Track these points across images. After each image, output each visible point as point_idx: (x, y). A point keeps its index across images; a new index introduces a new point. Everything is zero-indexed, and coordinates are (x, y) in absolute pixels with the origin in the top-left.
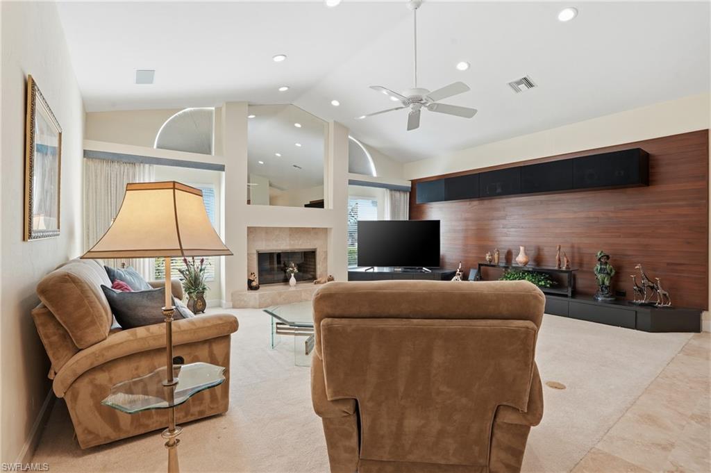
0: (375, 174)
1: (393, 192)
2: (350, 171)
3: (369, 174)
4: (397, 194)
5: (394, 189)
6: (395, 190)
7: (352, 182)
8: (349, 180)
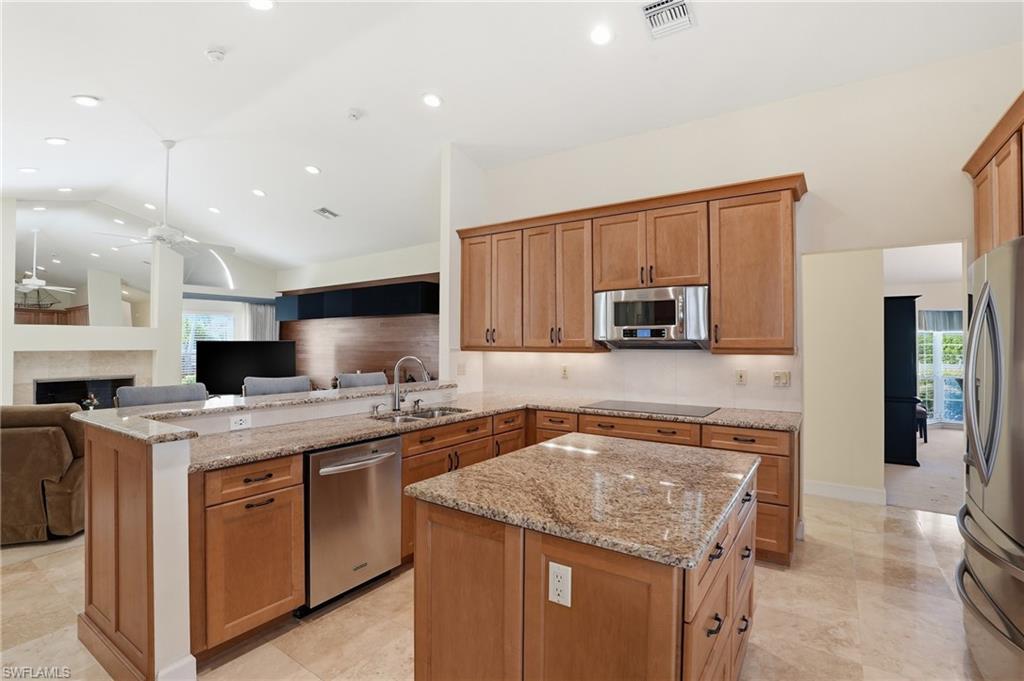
0: (232, 286)
1: (255, 306)
2: (187, 281)
3: (223, 284)
4: (261, 309)
5: (255, 302)
6: (257, 304)
7: (187, 296)
8: (184, 293)
